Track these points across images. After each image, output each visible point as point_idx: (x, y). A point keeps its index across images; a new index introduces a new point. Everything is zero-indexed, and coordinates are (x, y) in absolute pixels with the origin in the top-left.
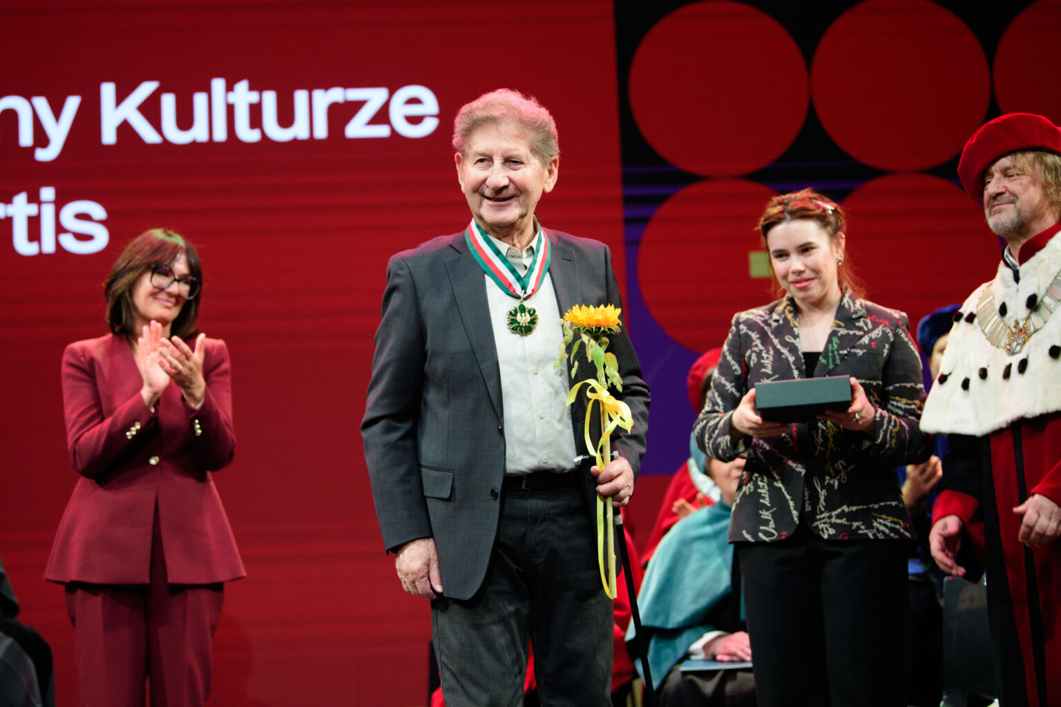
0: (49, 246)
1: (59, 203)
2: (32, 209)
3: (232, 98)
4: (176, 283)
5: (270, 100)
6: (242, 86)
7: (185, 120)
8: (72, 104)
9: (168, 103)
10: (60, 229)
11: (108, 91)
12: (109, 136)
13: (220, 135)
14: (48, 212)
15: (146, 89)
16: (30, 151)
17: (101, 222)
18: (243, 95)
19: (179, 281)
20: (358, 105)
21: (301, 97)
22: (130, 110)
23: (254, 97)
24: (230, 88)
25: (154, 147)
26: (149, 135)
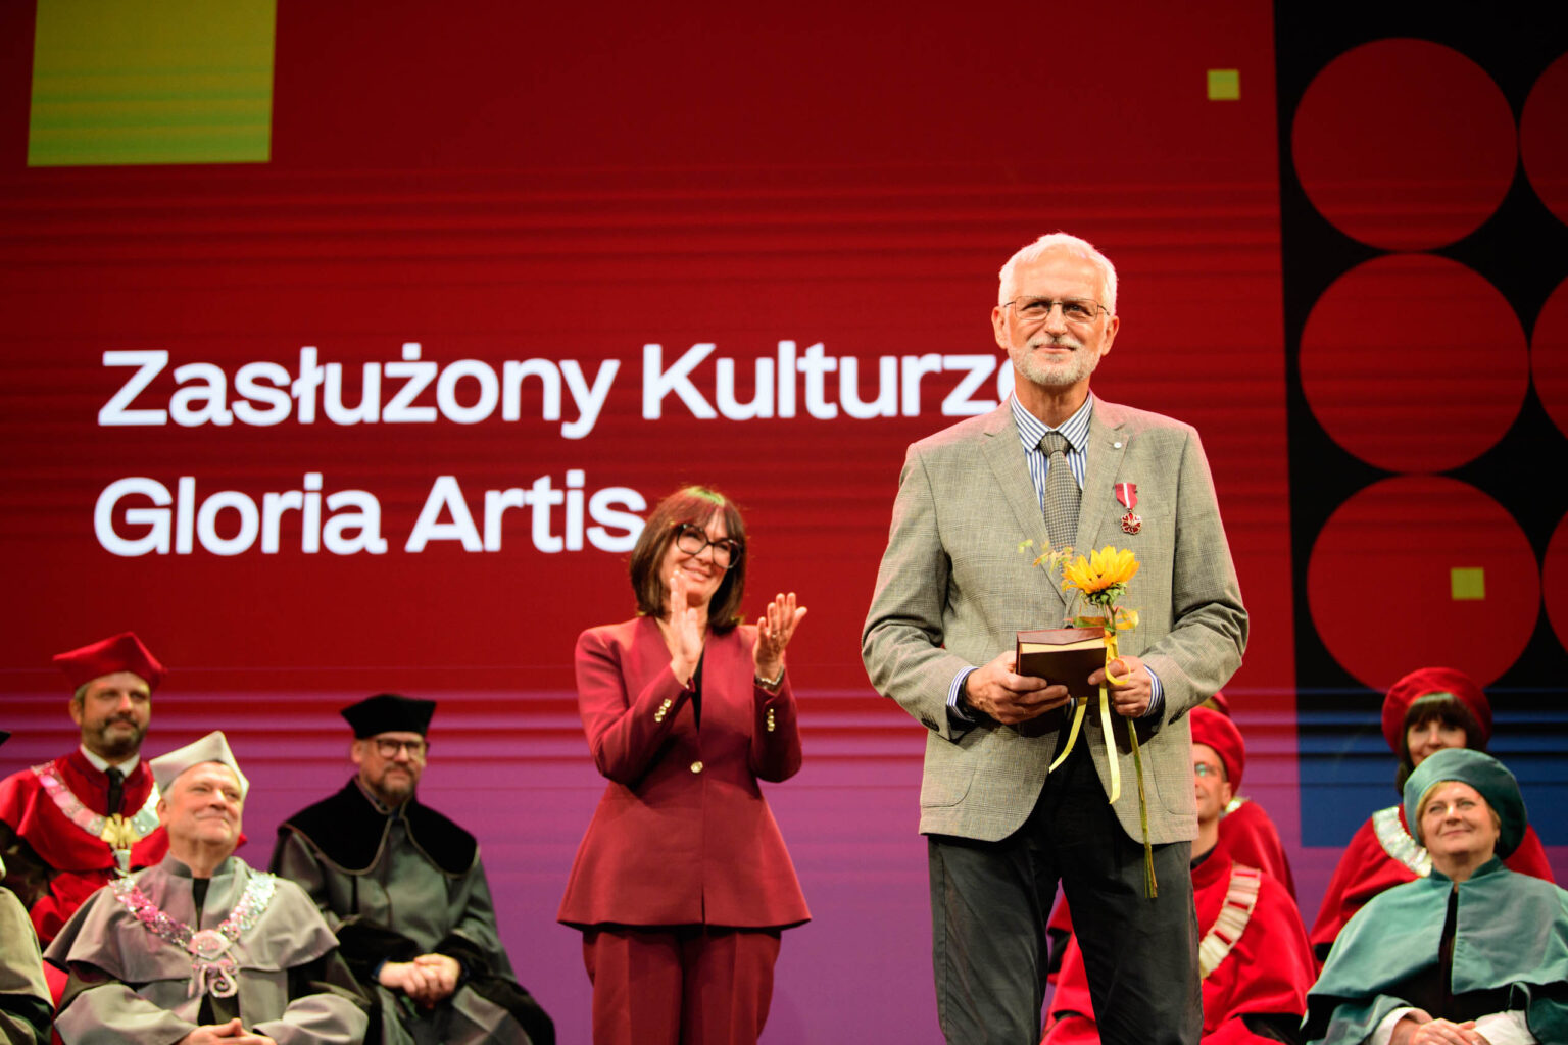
0: (575, 543)
1: (589, 490)
2: (557, 497)
3: (803, 364)
4: (709, 548)
5: (849, 367)
6: (816, 351)
7: (745, 390)
8: (609, 370)
9: (725, 369)
10: (589, 521)
11: (652, 354)
12: (652, 410)
13: (788, 410)
14: (575, 501)
15: (699, 352)
16: (556, 426)
17: (638, 514)
18: (817, 362)
19: (713, 545)
20: (958, 376)
21: (887, 365)
22: (678, 378)
23: (830, 364)
24: (801, 353)
25: (706, 422)
26: (700, 409)
